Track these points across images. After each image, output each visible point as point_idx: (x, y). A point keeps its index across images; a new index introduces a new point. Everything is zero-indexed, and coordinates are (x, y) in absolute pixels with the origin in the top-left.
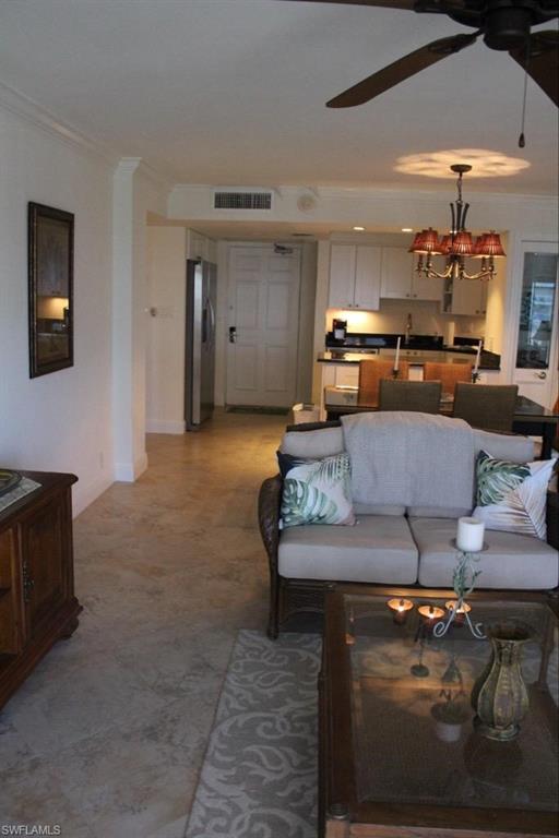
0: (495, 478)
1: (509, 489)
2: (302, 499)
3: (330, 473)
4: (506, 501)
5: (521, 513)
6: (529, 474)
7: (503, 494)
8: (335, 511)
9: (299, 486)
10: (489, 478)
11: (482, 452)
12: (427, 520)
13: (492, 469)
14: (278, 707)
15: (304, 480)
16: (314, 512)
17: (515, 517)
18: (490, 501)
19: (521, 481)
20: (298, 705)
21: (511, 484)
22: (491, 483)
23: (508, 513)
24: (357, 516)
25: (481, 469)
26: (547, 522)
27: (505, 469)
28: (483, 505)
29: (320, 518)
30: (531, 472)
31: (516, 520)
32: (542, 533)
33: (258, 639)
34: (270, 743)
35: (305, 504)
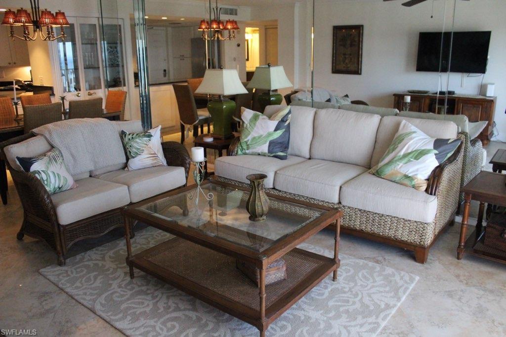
0: (137, 142)
1: (145, 146)
2: (47, 180)
3: (56, 161)
4: (145, 152)
5: (154, 156)
6: (152, 136)
7: (143, 149)
8: (67, 181)
9: (42, 173)
10: (132, 143)
11: (122, 131)
12: (108, 173)
13: (132, 138)
14: (110, 287)
15: (44, 169)
16: (57, 186)
17: (152, 158)
18: (137, 154)
19: (150, 140)
20: (119, 280)
21: (145, 143)
22: (135, 145)
23: (148, 158)
24: (76, 181)
25: (126, 140)
26: (165, 157)
27: (139, 136)
28: (133, 157)
29: (60, 188)
30: (152, 134)
31: (153, 160)
32: (165, 163)
33: (55, 269)
34: (128, 299)
35: (51, 182)
